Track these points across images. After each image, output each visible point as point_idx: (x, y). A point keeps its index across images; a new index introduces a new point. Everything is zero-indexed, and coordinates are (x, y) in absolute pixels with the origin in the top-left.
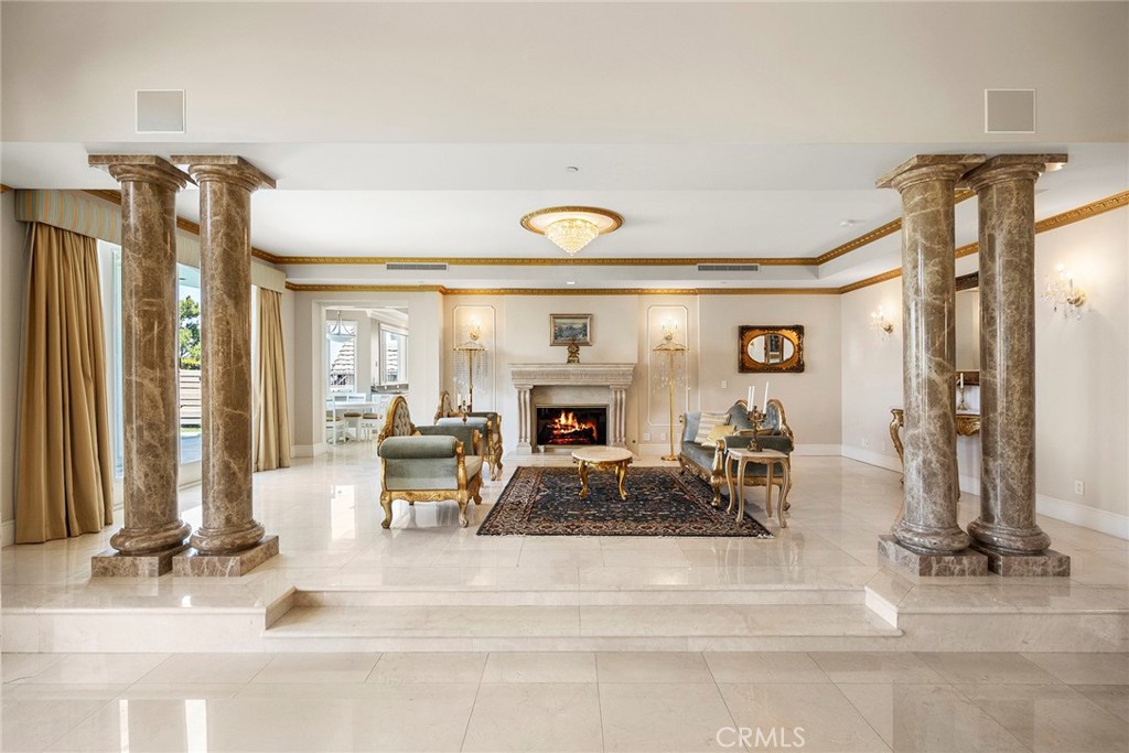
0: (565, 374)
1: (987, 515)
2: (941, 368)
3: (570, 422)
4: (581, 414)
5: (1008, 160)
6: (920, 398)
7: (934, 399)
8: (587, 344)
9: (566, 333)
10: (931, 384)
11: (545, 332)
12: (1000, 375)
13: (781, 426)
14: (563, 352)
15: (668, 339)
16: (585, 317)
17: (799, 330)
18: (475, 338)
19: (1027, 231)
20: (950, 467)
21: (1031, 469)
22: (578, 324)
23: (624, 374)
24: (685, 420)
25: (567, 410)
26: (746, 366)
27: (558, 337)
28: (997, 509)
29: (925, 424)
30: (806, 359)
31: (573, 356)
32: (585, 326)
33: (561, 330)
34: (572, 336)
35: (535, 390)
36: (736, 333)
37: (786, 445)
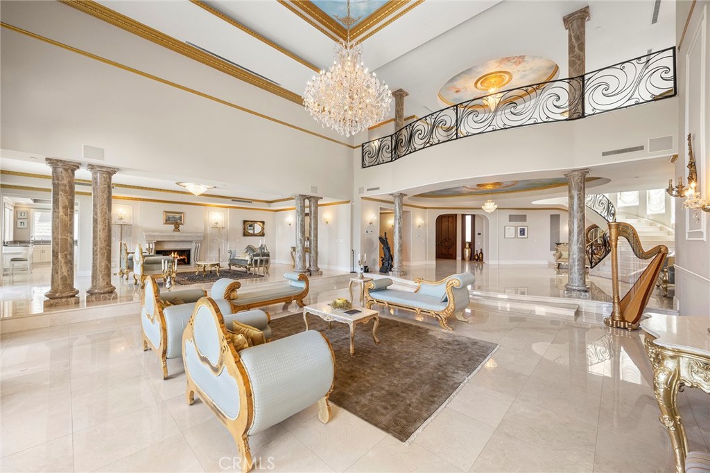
0: (173, 236)
1: (310, 266)
2: (302, 236)
3: (176, 256)
4: (181, 252)
5: (314, 197)
6: (299, 242)
7: (301, 243)
8: (182, 224)
9: (171, 219)
10: (301, 240)
11: (161, 218)
12: (312, 238)
13: (266, 251)
14: (172, 227)
15: (217, 223)
16: (181, 213)
17: (263, 222)
18: (121, 219)
19: (317, 206)
20: (304, 256)
21: (317, 256)
22: (178, 216)
23: (200, 237)
24: (230, 252)
25: (175, 251)
26: (246, 234)
27: (168, 221)
28: (312, 264)
29: (299, 248)
30: (265, 232)
31: (177, 229)
32: (181, 217)
33: (169, 218)
34: (175, 221)
35: (157, 243)
36: (242, 222)
37: (268, 256)
